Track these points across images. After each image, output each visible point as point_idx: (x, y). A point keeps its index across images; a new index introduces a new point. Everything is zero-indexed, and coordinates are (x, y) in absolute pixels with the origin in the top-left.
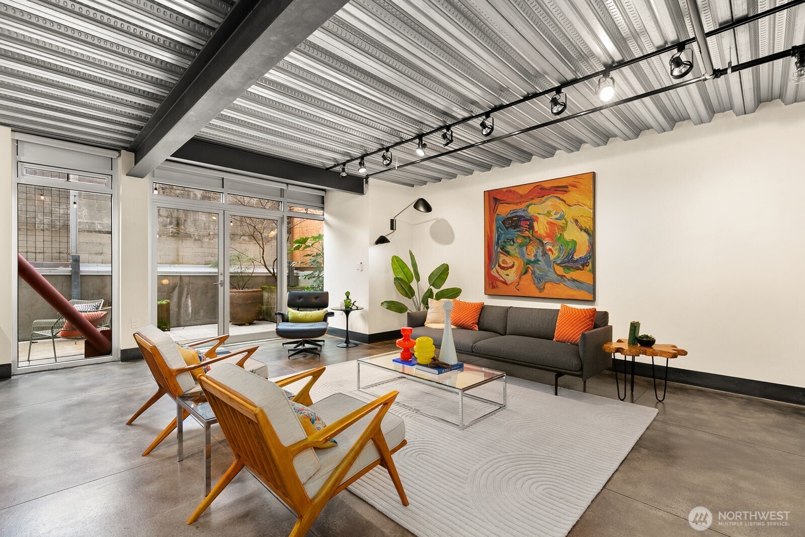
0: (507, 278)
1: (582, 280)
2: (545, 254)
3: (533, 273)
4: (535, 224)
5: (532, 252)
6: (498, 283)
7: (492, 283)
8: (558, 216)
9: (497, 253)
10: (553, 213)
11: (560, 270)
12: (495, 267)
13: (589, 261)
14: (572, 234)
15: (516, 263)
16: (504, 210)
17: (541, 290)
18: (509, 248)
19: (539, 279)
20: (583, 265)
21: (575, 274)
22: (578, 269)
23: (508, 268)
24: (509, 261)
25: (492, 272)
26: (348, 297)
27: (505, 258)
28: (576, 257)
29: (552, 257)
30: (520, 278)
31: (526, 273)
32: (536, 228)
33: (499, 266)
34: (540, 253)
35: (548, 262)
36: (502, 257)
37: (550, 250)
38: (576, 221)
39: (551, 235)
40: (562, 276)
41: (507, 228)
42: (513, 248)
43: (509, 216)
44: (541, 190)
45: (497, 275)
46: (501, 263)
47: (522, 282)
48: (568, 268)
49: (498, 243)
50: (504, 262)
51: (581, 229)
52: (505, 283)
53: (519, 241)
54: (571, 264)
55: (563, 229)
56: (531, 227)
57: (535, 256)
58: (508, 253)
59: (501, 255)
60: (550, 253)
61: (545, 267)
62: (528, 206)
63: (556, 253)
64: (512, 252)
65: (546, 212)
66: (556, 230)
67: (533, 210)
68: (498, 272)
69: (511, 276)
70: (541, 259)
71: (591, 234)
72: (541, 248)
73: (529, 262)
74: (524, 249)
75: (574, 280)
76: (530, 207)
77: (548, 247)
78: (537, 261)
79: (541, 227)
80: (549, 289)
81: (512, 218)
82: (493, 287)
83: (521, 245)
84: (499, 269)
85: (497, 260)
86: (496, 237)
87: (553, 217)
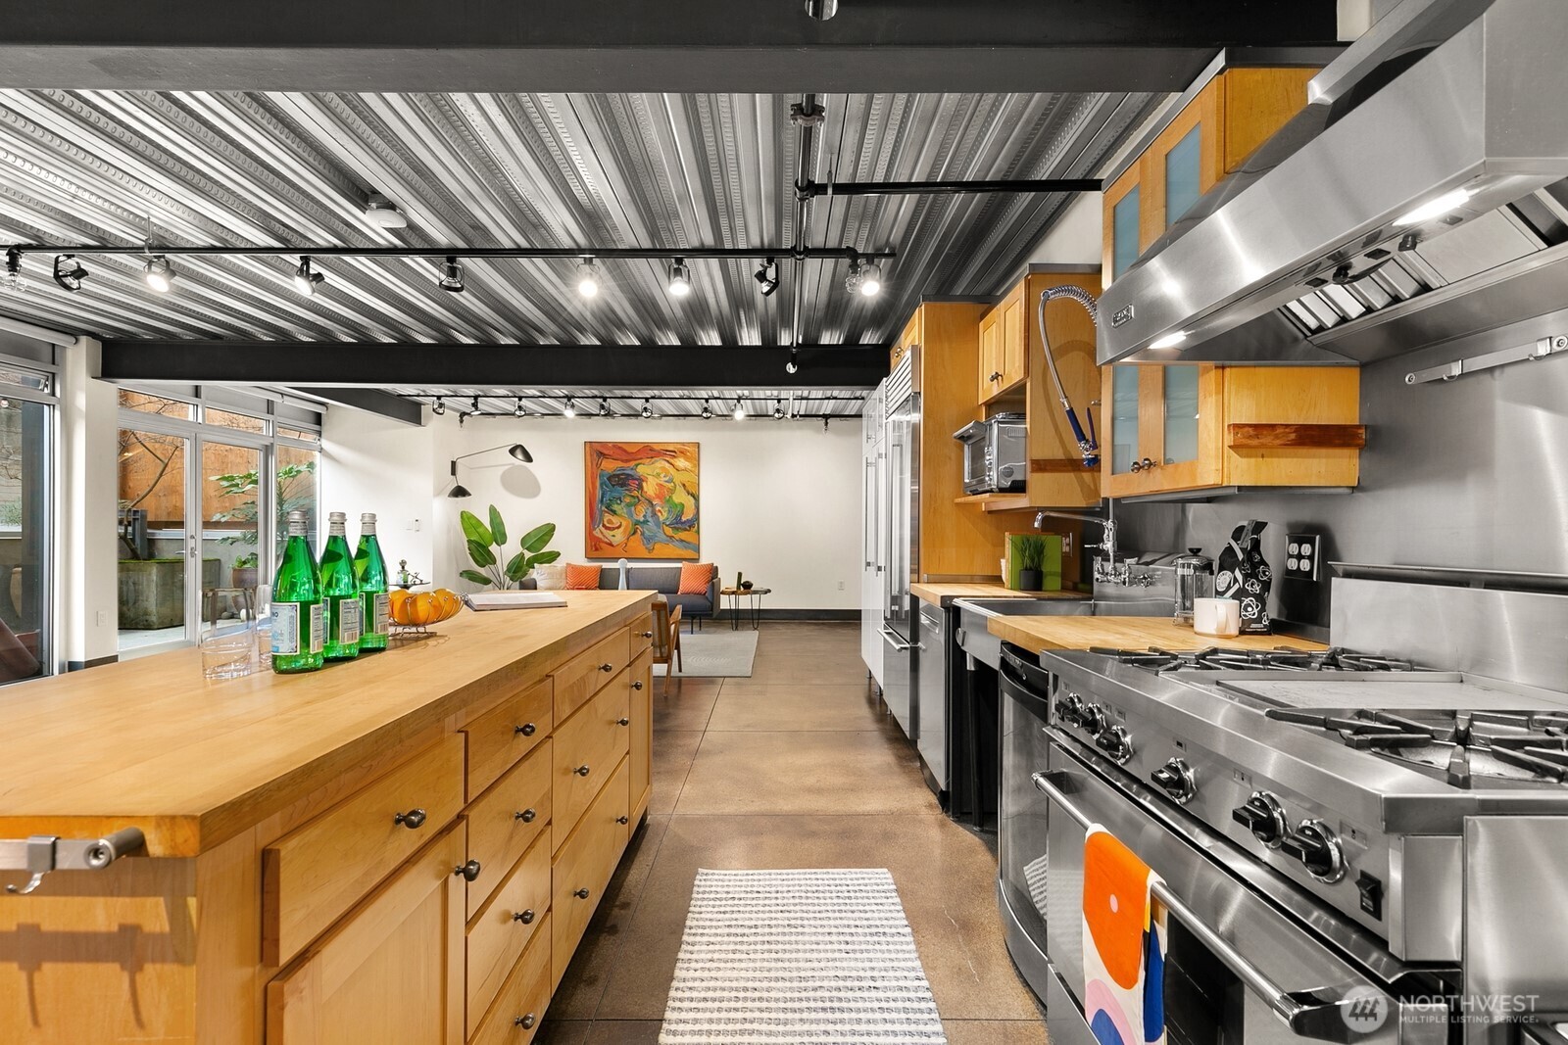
0: (612, 539)
1: (690, 540)
2: (654, 514)
3: (643, 534)
4: (644, 484)
5: (641, 512)
6: (603, 545)
7: (595, 546)
8: (667, 479)
9: (601, 512)
10: (662, 475)
11: (669, 531)
12: (598, 527)
13: (694, 524)
14: (680, 497)
15: (624, 523)
16: (610, 466)
17: (650, 551)
18: (615, 507)
19: (649, 540)
20: (690, 527)
21: (683, 535)
22: (686, 530)
23: (614, 529)
24: (616, 521)
25: (594, 532)
26: (403, 567)
27: (611, 517)
28: (684, 519)
29: (661, 518)
30: (628, 539)
31: (634, 534)
32: (645, 489)
33: (604, 526)
34: (649, 514)
35: (658, 524)
36: (607, 517)
37: (660, 511)
38: (684, 485)
39: (659, 496)
40: (671, 537)
41: (613, 486)
42: (620, 507)
43: (615, 473)
44: (649, 451)
45: (601, 536)
46: (605, 523)
47: (630, 544)
48: (677, 529)
49: (602, 501)
50: (610, 521)
51: (690, 494)
52: (611, 544)
53: (628, 500)
54: (679, 526)
55: (672, 491)
56: (640, 487)
57: (644, 516)
58: (614, 512)
59: (606, 514)
60: (659, 514)
61: (655, 528)
62: (637, 465)
63: (665, 515)
64: (619, 512)
65: (655, 473)
66: (665, 495)
67: (642, 470)
68: (602, 533)
69: (618, 537)
70: (650, 519)
71: (696, 498)
72: (650, 509)
73: (637, 523)
74: (633, 508)
75: (682, 541)
76: (639, 467)
77: (658, 508)
78: (646, 522)
79: (650, 488)
80: (660, 550)
81: (618, 476)
82: (596, 549)
83: (629, 505)
84: (603, 529)
85: (602, 520)
86: (599, 493)
87: (662, 480)
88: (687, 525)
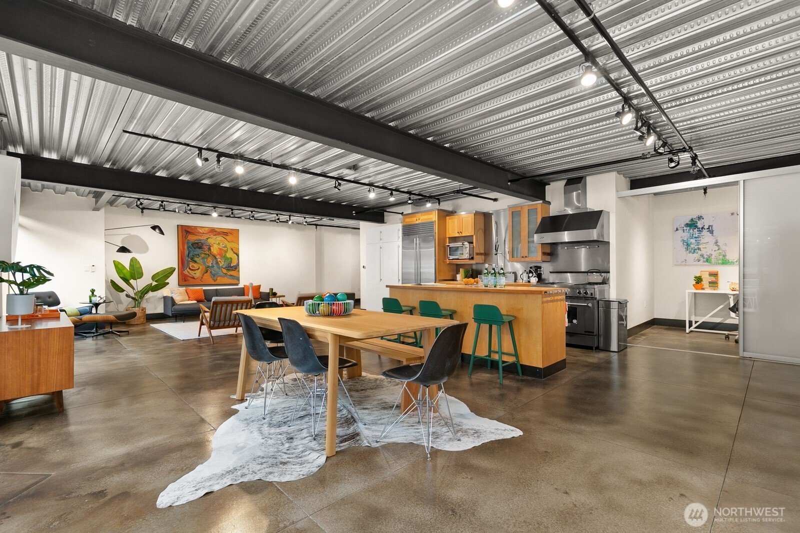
0: (194, 275)
1: (235, 275)
2: (217, 263)
3: (211, 272)
4: (212, 248)
5: (210, 261)
6: (188, 278)
7: (185, 279)
8: (223, 246)
9: (188, 262)
10: (221, 244)
11: (225, 271)
12: (186, 269)
13: (236, 268)
14: (230, 254)
15: (201, 267)
16: (192, 238)
17: (215, 281)
18: (196, 259)
19: (214, 275)
20: (235, 269)
21: (231, 273)
22: (233, 270)
23: (195, 270)
24: (196, 266)
25: (184, 272)
26: (93, 293)
27: (194, 264)
28: (232, 265)
29: (221, 265)
30: (203, 275)
31: (207, 272)
32: (212, 250)
33: (189, 268)
34: (214, 263)
35: (219, 267)
36: (191, 264)
37: (220, 261)
38: (232, 249)
39: (220, 254)
40: (226, 274)
41: (195, 248)
42: (198, 259)
43: (196, 242)
44: (214, 232)
45: (188, 274)
46: (191, 267)
47: (204, 278)
48: (229, 270)
49: (188, 256)
50: (193, 266)
51: (234, 253)
52: (193, 278)
53: (203, 256)
54: (230, 268)
55: (226, 252)
56: (209, 249)
57: (212, 264)
58: (195, 262)
59: (191, 263)
60: (220, 263)
61: (217, 270)
62: (207, 239)
63: (223, 263)
64: (198, 261)
65: (217, 243)
66: (223, 253)
67: (211, 241)
68: (188, 272)
69: (198, 274)
70: (215, 265)
71: (238, 255)
72: (215, 260)
73: (208, 267)
74: (206, 260)
75: (231, 275)
76: (209, 239)
77: (219, 260)
78: (213, 266)
79: (215, 250)
80: (220, 280)
81: (197, 243)
82: (185, 281)
83: (203, 258)
84: (189, 270)
85: (188, 265)
86: (186, 252)
87: (221, 246)
88: (233, 268)
